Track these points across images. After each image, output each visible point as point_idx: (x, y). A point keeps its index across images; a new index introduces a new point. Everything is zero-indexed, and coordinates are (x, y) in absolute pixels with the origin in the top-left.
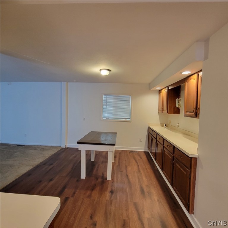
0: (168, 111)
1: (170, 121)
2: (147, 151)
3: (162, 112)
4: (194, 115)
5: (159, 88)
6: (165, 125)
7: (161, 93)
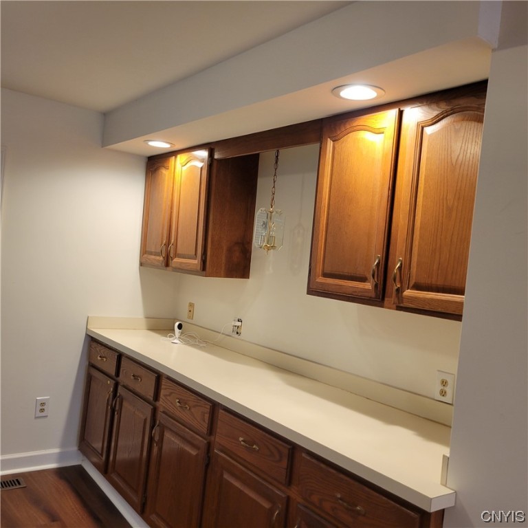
0: (204, 262)
1: (191, 305)
2: (75, 460)
3: (167, 265)
4: (373, 295)
5: (159, 145)
6: (180, 327)
7: (164, 171)
